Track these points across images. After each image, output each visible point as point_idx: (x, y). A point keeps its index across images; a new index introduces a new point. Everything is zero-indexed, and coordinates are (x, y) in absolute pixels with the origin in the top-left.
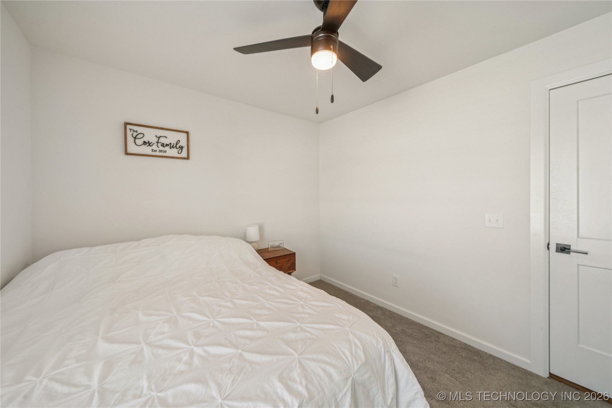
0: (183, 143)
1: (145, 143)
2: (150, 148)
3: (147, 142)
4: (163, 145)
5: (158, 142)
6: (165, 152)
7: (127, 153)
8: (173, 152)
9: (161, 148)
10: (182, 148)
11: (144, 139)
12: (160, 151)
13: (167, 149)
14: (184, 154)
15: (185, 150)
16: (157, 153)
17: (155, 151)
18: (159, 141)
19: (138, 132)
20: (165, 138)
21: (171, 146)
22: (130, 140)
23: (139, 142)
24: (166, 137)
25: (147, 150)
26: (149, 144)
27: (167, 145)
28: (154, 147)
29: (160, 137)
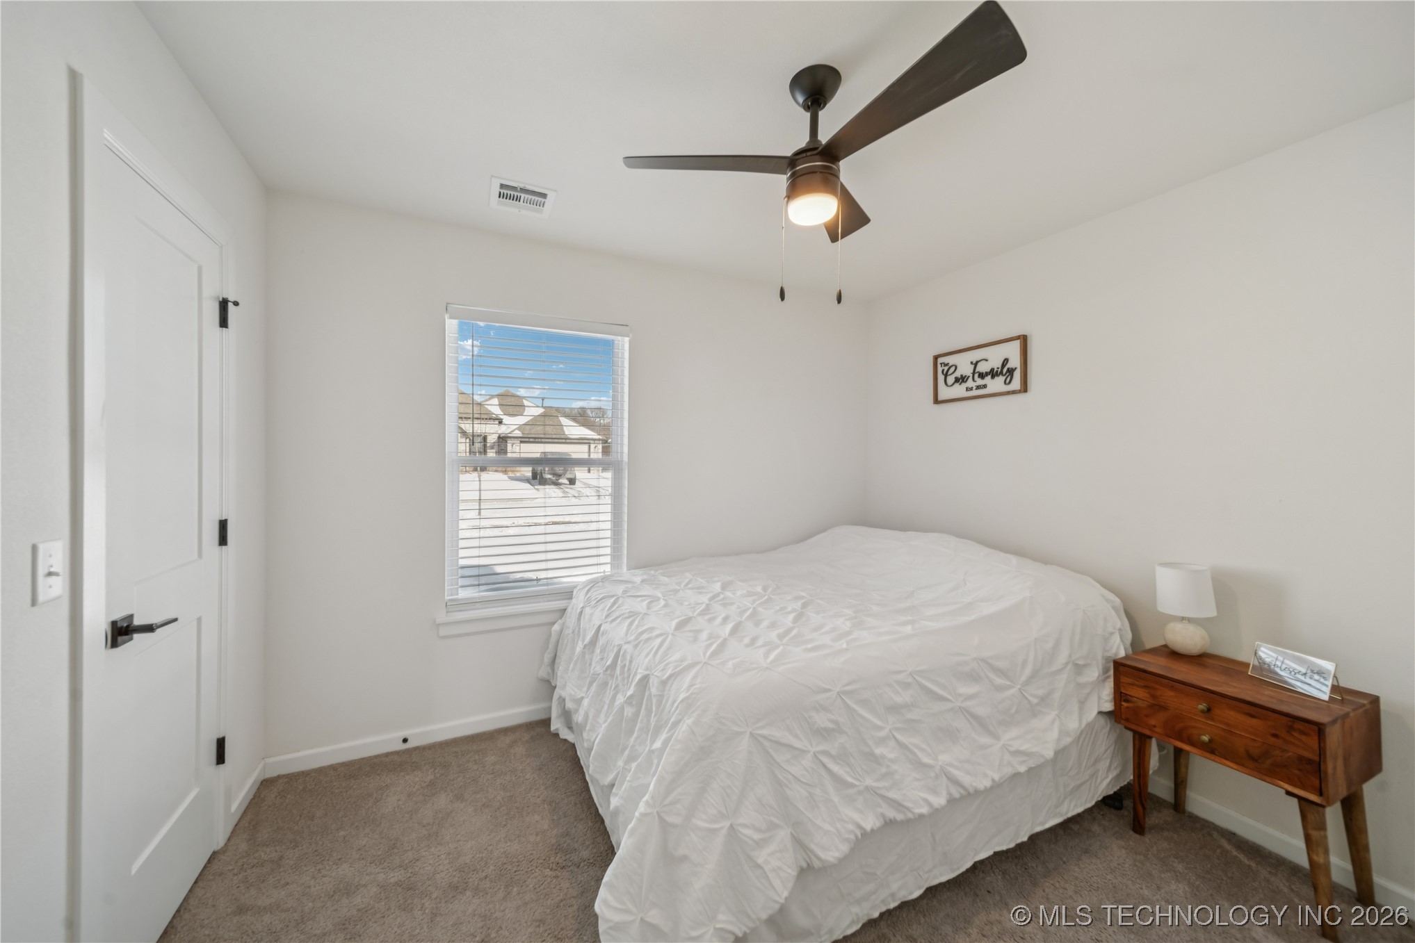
0: (1015, 362)
1: (957, 380)
2: (964, 386)
3: (960, 377)
4: (982, 376)
5: (974, 373)
6: (985, 386)
7: (936, 401)
8: (996, 385)
9: (980, 382)
10: (1011, 372)
11: (958, 374)
12: (978, 387)
13: (988, 380)
14: (1016, 384)
15: (1017, 375)
16: (975, 393)
17: (971, 389)
18: (977, 370)
19: (950, 365)
20: (984, 362)
21: (993, 374)
22: (941, 378)
23: (951, 379)
24: (987, 360)
25: (959, 390)
26: (961, 380)
27: (987, 374)
28: (970, 383)
29: (977, 362)
